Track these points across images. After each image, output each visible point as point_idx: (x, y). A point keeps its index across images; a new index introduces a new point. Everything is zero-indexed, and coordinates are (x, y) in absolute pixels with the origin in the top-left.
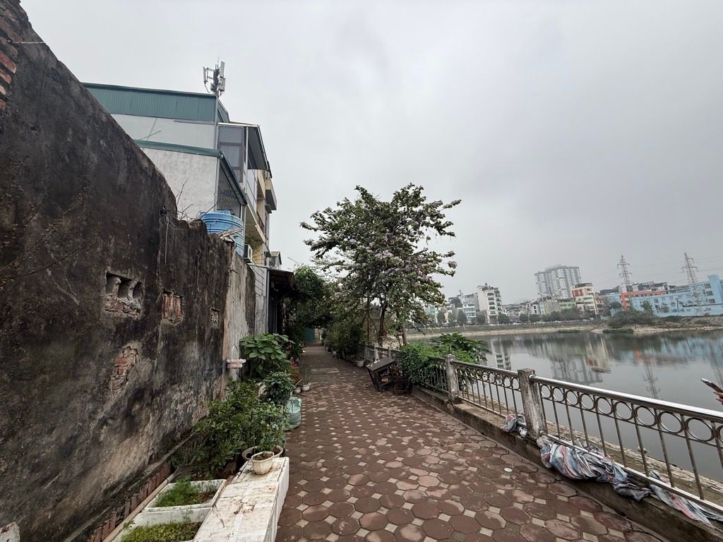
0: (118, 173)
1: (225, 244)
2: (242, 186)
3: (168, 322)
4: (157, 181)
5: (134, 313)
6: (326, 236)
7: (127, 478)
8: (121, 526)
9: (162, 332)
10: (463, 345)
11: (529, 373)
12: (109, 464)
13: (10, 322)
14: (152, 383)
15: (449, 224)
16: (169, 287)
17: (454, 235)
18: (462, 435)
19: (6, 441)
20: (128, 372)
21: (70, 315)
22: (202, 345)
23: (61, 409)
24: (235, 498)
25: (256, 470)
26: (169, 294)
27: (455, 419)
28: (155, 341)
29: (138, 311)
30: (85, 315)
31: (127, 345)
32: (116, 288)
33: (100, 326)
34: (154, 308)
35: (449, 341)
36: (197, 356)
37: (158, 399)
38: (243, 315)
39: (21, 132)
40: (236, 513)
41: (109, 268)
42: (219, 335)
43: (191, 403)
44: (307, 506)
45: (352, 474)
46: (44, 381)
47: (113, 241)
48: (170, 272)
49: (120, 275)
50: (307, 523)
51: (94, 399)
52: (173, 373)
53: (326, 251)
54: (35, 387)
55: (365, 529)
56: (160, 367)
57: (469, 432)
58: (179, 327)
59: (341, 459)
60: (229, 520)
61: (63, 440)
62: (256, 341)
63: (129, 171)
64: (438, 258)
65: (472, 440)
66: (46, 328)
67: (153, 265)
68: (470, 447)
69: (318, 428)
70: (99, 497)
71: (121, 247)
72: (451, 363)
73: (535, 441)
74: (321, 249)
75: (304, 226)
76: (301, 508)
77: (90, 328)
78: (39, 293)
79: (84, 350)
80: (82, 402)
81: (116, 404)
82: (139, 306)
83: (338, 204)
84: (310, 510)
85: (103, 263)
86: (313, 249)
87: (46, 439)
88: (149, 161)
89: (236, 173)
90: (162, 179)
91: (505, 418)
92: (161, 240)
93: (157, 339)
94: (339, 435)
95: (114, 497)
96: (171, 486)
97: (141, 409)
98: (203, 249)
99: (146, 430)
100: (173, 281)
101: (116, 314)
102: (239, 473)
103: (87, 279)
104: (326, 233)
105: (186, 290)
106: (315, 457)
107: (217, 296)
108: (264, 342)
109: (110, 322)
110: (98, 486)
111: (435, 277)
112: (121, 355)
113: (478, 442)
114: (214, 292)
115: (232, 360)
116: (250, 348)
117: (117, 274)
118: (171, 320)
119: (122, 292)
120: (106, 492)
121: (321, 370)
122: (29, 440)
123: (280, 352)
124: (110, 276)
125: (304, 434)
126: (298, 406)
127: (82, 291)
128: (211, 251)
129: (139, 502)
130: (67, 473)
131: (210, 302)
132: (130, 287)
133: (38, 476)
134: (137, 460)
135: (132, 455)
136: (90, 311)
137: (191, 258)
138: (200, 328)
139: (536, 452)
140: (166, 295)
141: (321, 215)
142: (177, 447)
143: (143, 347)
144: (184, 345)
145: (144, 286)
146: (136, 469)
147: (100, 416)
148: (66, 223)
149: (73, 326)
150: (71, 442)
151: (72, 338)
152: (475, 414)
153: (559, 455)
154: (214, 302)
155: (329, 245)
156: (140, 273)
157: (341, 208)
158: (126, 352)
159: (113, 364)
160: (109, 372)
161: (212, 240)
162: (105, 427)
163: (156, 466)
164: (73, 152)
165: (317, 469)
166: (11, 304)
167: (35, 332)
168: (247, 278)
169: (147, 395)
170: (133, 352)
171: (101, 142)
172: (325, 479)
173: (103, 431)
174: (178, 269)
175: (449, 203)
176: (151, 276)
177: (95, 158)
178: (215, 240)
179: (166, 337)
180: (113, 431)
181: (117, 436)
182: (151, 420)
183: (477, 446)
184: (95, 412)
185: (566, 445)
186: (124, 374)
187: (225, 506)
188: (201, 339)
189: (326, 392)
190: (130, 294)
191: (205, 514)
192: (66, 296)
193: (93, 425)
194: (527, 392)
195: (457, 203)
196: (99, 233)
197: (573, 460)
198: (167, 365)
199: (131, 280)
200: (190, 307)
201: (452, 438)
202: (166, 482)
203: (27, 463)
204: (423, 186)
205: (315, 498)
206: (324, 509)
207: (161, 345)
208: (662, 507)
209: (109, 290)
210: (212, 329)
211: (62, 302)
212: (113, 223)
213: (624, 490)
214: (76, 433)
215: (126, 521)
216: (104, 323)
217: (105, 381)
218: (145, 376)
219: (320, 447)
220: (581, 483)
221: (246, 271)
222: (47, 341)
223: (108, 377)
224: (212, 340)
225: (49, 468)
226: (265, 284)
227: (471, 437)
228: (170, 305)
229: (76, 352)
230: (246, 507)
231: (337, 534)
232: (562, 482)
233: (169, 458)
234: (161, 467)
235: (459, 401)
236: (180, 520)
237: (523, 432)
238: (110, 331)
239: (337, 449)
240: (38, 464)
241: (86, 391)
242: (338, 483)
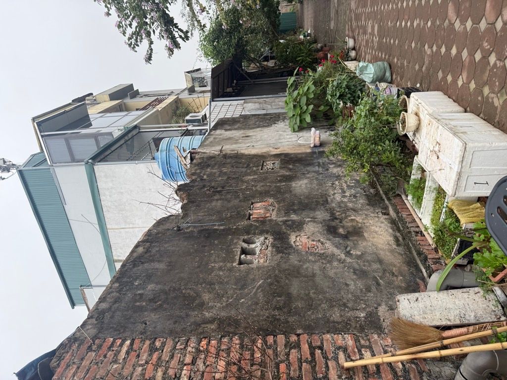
0: (157, 269)
1: (195, 161)
3: (275, 213)
4: (151, 238)
5: (268, 242)
6: (157, 29)
7: (394, 231)
8: (425, 233)
9: (283, 217)
12: (380, 246)
13: (276, 315)
14: (324, 220)
16: (245, 215)
19: (347, 307)
20: (313, 241)
21: (271, 284)
22: (295, 177)
23: (334, 281)
24: (428, 156)
26: (250, 215)
28: (290, 223)
29: (266, 238)
30: (270, 275)
31: (293, 243)
32: (249, 257)
33: (278, 265)
34: (263, 226)
36: (305, 181)
37: (338, 213)
38: (266, 130)
40: (438, 158)
41: (234, 264)
42: (287, 159)
43: (346, 182)
44: (461, 77)
45: (446, 16)
46: (314, 293)
47: (213, 265)
48: (231, 216)
49: (239, 256)
50: (473, 82)
51: (330, 262)
52: (317, 203)
53: (177, 27)
54: (318, 297)
55: (497, 20)
56: (311, 215)
58: (279, 203)
59: (429, 24)
60: (441, 165)
61: (355, 277)
62: (294, 115)
63: (153, 261)
66: (280, 297)
67: (227, 232)
69: (394, 42)
70: (400, 249)
71: (217, 259)
74: (176, 35)
75: (149, 58)
76: (460, 83)
77: (280, 271)
78: (257, 304)
79: (295, 272)
80: (331, 269)
81: (337, 247)
82: (262, 238)
83: (108, 14)
84: (465, 75)
85: (231, 269)
86: (177, 46)
87: (352, 287)
88: (137, 246)
90: (149, 234)
92: (205, 227)
93: (288, 221)
94: (406, 17)
95: (404, 239)
96: (410, 197)
97: (343, 227)
98: (204, 186)
99: (361, 221)
100: (238, 213)
101: (269, 255)
102: (414, 142)
103: (245, 277)
104: (154, 31)
105: (246, 199)
106: (421, 52)
107: (248, 165)
108: (295, 106)
109: (275, 258)
110: (392, 251)
112: (300, 247)
114: (244, 170)
115: (312, 142)
116: (301, 121)
117: (238, 258)
118: (273, 210)
119: (252, 253)
120: (398, 245)
121: (332, 15)
122: (350, 296)
123: (306, 88)
124: (240, 263)
125: (398, 60)
126: (367, 66)
127: (254, 280)
128: (205, 177)
129: (414, 221)
130: (376, 272)
131: (255, 173)
132: (248, 247)
133: (374, 289)
134: (382, 225)
135: (377, 229)
136: (267, 273)
137: (216, 198)
138: (280, 181)
140: (251, 217)
141: (129, 39)
142: (381, 192)
143: (295, 232)
144: (295, 195)
145: (246, 237)
146: (389, 225)
147: (343, 256)
148: (206, 297)
149: (278, 282)
150: (357, 272)
151: (287, 281)
154: (255, 169)
155: (168, 22)
156: (235, 241)
157: (113, 10)
158: (298, 244)
159: (307, 252)
160: (311, 254)
161: (194, 177)
162: (351, 252)
163: (391, 210)
164: (152, 300)
165: (434, 56)
166: (265, 317)
167: (283, 302)
168: (226, 130)
169: (333, 224)
170: (298, 239)
171: (136, 284)
172: (443, 50)
173: (354, 253)
174: (228, 209)
176: (236, 232)
177: (151, 287)
178: (193, 174)
179: (287, 213)
180: (355, 246)
181: (360, 242)
182: (353, 218)
184: (340, 261)
186: (315, 243)
187: (431, 164)
188: (289, 179)
189: (358, 17)
190: (253, 246)
191: (434, 181)
192: (258, 289)
193: (349, 260)
196: (209, 275)
198: (311, 209)
199: (242, 248)
200: (261, 193)
202: (406, 201)
203: (364, 295)
205: (455, 66)
206: (468, 60)
207: (294, 217)
209: (251, 262)
210: (281, 168)
211: (262, 291)
212: (199, 267)
214: (352, 270)
215: (423, 230)
216: (276, 262)
217: (318, 256)
218: (317, 227)
219: (413, 45)
221: (218, 132)
222: (289, 295)
223: (315, 254)
224: (291, 166)
225: (370, 282)
226: (229, 103)
228: (260, 213)
229: (297, 277)
230: (437, 149)
231: (491, 53)
233: (389, 199)
234: (394, 205)
236: (434, 195)
238: (281, 257)
239: (419, 25)
240: (366, 289)
241: (324, 268)
242: (449, 37)
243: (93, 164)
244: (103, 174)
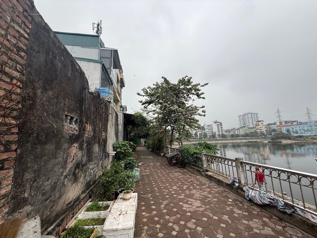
0: (68, 71)
1: (107, 102)
2: (111, 76)
3: (87, 136)
4: (82, 74)
5: (75, 131)
7: (74, 200)
8: (73, 219)
9: (85, 139)
10: (208, 147)
11: (240, 159)
12: (68, 194)
13: (33, 135)
14: (82, 161)
15: (203, 94)
16: (87, 121)
17: (204, 98)
18: (209, 185)
19: (33, 183)
20: (74, 156)
21: (53, 132)
22: (99, 146)
23: (51, 171)
24: (118, 209)
25: (125, 197)
26: (87, 123)
27: (206, 179)
28: (83, 143)
29: (77, 131)
30: (58, 132)
31: (73, 145)
32: (69, 121)
33: (64, 137)
34: (82, 129)
35: (202, 145)
36: (98, 150)
37: (85, 168)
38: (114, 133)
39: (34, 54)
40: (120, 215)
41: (66, 112)
42: (105, 141)
43: (96, 169)
44: (146, 213)
45: (163, 200)
46: (45, 159)
47: (67, 101)
48: (88, 114)
49: (70, 115)
50: (147, 220)
51: (62, 167)
52: (89, 157)
53: (148, 105)
54: (42, 162)
55: (171, 223)
56: (85, 154)
57: (212, 184)
58: (91, 138)
59: (158, 194)
60: (117, 218)
61: (53, 184)
62: (119, 144)
63: (72, 71)
64: (198, 108)
65: (214, 187)
66: (45, 138)
67: (81, 111)
68: (213, 191)
69: (146, 181)
70: (65, 207)
71: (70, 103)
72: (204, 155)
73: (242, 188)
74: (146, 105)
75: (138, 94)
76: (144, 214)
77: (60, 138)
78: (42, 123)
79: (58, 147)
80: (58, 168)
81: (70, 169)
82: (77, 129)
83: (154, 85)
84: (147, 215)
85: (64, 110)
86: (143, 104)
87: (47, 183)
88: (79, 66)
89: (108, 70)
90: (84, 74)
91: (228, 178)
92: (84, 100)
93: (84, 143)
94: (156, 184)
95: (70, 207)
96: (90, 203)
97: (79, 172)
98: (99, 104)
99: (80, 180)
100: (89, 118)
101: (69, 132)
102: (117, 199)
103: (59, 117)
104: (148, 98)
105: (93, 122)
106: (147, 193)
107: (104, 125)
108: (123, 145)
109: (67, 135)
110: (64, 202)
111: (197, 117)
112: (71, 149)
113: (216, 188)
114: (103, 123)
115: (111, 152)
116: (117, 147)
117: (69, 115)
118: (88, 135)
119: (70, 123)
120: (67, 205)
121: (145, 157)
122: (41, 183)
123: (130, 149)
124: (66, 116)
125: (141, 184)
126: (138, 172)
127: (57, 122)
128: (102, 105)
129: (79, 210)
130: (54, 196)
131: (102, 127)
132: (74, 121)
133: (44, 198)
134: (78, 192)
135: (76, 190)
136: (60, 130)
137: (95, 108)
138: (98, 138)
139: (243, 193)
140: (86, 124)
141: (146, 89)
142: (91, 188)
143: (79, 146)
144: (93, 146)
145: (78, 120)
146: (77, 196)
147: (65, 174)
148: (50, 93)
149: (54, 136)
150: (55, 184)
151: (54, 142)
152: (215, 177)
153: (253, 194)
154: (103, 127)
155: (150, 103)
156: (77, 114)
157: (155, 87)
158: (73, 148)
159: (68, 153)
160: (67, 156)
161: (102, 100)
162: (66, 179)
163: (84, 195)
164: (52, 62)
165: (148, 198)
166: (33, 127)
167: (41, 139)
168: (115, 117)
169: (80, 166)
170: (75, 148)
171: (62, 58)
172: (152, 202)
173: (66, 180)
174: (90, 113)
175: (203, 84)
176: (81, 116)
177: (60, 64)
178: (103, 101)
179: (87, 142)
180: (69, 180)
181: (71, 182)
182: (82, 176)
183: (216, 190)
184: (63, 173)
185: (256, 190)
186: (72, 157)
187: (115, 212)
188: (99, 143)
189: (148, 166)
190: (74, 123)
191: (107, 215)
192: (51, 124)
193: (62, 178)
194: (239, 168)
195: (207, 84)
196: (62, 97)
197: (260, 197)
198: (87, 153)
199: (74, 118)
200: (95, 129)
201: (205, 186)
202: (88, 202)
203: (40, 192)
204: (192, 77)
205: (149, 210)
206: (153, 214)
207: (85, 145)
208: (300, 217)
209: (66, 122)
210: (103, 139)
211: (50, 127)
212: (67, 93)
213: (283, 210)
214: (57, 181)
215: (75, 217)
216: (65, 136)
217: (66, 160)
218: (80, 158)
219: (149, 189)
220: (263, 206)
221: (115, 114)
222: (45, 143)
223: (67, 158)
224: (103, 143)
225: (48, 194)
226: (122, 119)
227: (213, 186)
228: (88, 128)
229: (56, 148)
230: (123, 213)
231: (160, 225)
232: (254, 206)
233: (89, 192)
234: (86, 195)
235: (207, 171)
236: (96, 217)
237: (237, 185)
238: (67, 139)
239: (156, 190)
240: (44, 193)
241: (59, 164)
242: (158, 204)
243: (101, 64)
244: (96, 66)
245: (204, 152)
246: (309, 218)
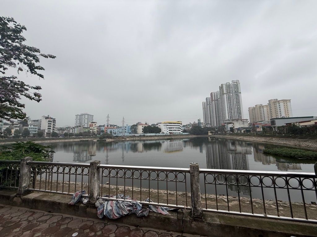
10: (36, 150)
11: (97, 163)
17: (43, 77)
18: (30, 221)
27: (21, 208)
35: (23, 147)
57: (36, 216)
64: (26, 87)
65: (40, 222)
68: (38, 231)
72: (27, 164)
73: (94, 204)
91: (72, 195)
113: (46, 220)
139: (94, 211)
152: (45, 199)
153: (109, 208)
175: (46, 54)
183: (45, 226)
185: (112, 200)
194: (94, 175)
197: (117, 208)
201: (18, 229)
208: (155, 215)
213: (141, 214)
227: (40, 219)
232: (108, 224)
235: (29, 192)
237: (85, 201)
245: (28, 158)
246: (161, 212)
